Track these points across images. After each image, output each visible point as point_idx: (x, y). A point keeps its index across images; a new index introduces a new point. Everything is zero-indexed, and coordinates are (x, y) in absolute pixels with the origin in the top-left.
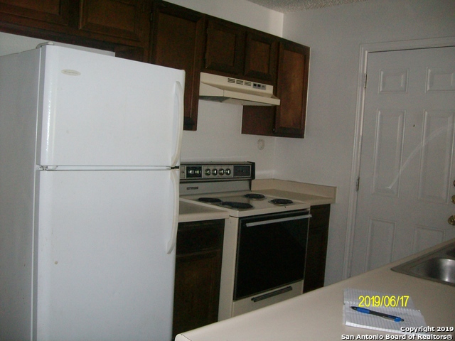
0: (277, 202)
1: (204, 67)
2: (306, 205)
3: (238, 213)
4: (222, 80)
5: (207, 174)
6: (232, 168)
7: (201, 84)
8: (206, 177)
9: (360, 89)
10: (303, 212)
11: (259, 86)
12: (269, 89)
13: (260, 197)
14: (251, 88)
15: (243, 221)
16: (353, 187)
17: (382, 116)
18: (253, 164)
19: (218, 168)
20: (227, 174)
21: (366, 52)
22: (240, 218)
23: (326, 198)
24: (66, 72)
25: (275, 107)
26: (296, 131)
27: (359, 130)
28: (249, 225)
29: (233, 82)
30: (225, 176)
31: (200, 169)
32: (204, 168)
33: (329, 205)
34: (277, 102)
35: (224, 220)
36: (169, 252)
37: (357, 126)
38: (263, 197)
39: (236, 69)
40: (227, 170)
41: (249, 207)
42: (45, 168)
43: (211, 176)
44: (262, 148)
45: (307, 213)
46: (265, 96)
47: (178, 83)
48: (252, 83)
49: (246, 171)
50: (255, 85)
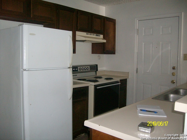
0: (107, 79)
1: (77, 29)
2: (118, 79)
3: (93, 84)
4: (84, 34)
5: (80, 70)
6: (89, 67)
7: (76, 36)
8: (80, 71)
9: (136, 35)
10: (117, 82)
11: (98, 35)
12: (102, 36)
13: (100, 78)
14: (95, 36)
15: (96, 86)
16: (135, 72)
17: (144, 44)
18: (97, 65)
19: (84, 67)
20: (87, 69)
21: (137, 21)
22: (94, 85)
23: (125, 77)
24: (31, 34)
25: (104, 43)
26: (112, 51)
27: (136, 50)
28: (98, 88)
29: (88, 34)
30: (87, 70)
31: (77, 68)
32: (79, 68)
33: (127, 79)
34: (105, 41)
35: (88, 86)
36: (70, 99)
37: (135, 49)
38: (102, 77)
39: (89, 29)
40: (85, 68)
41: (97, 81)
42: (25, 70)
43: (82, 70)
44: (99, 59)
45: (118, 83)
46: (100, 39)
47: (70, 36)
48: (95, 34)
49: (94, 68)
50: (96, 35)
